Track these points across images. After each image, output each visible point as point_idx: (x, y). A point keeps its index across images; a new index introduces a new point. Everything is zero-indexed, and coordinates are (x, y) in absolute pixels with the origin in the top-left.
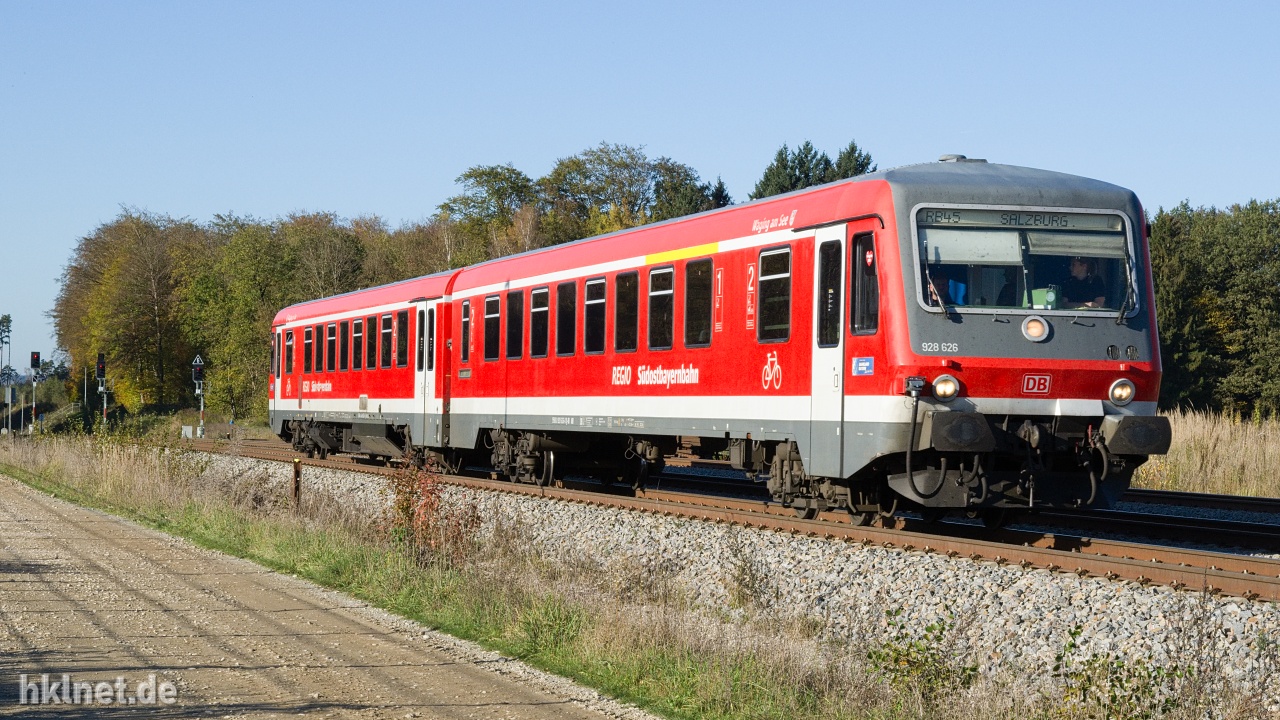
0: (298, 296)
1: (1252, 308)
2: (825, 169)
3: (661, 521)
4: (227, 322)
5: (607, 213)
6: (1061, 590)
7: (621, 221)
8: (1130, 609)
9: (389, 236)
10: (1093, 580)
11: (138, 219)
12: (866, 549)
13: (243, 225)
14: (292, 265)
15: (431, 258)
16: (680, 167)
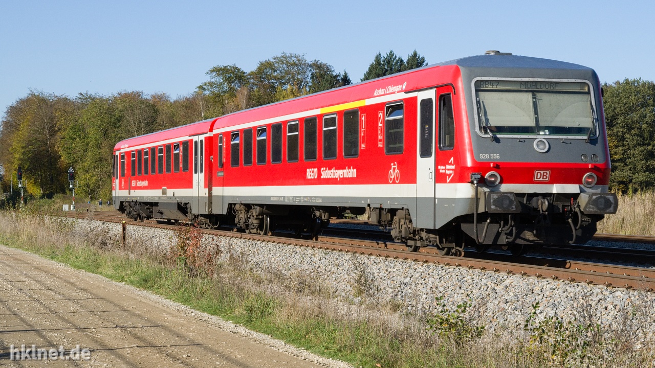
0: (123, 136)
1: (627, 136)
2: (401, 65)
3: (316, 251)
4: (86, 151)
5: (286, 90)
6: (528, 285)
7: (293, 93)
8: (565, 295)
9: (171, 103)
10: (545, 280)
11: (38, 96)
12: (425, 265)
13: (94, 98)
14: (119, 120)
15: (194, 115)
16: (324, 65)
